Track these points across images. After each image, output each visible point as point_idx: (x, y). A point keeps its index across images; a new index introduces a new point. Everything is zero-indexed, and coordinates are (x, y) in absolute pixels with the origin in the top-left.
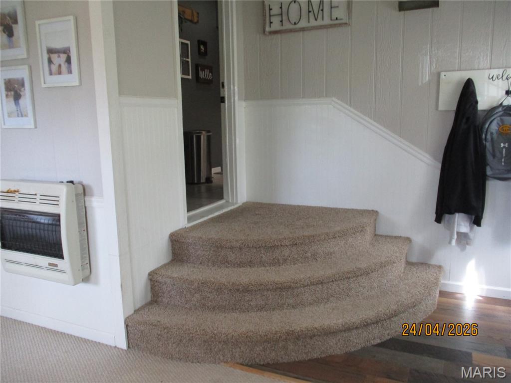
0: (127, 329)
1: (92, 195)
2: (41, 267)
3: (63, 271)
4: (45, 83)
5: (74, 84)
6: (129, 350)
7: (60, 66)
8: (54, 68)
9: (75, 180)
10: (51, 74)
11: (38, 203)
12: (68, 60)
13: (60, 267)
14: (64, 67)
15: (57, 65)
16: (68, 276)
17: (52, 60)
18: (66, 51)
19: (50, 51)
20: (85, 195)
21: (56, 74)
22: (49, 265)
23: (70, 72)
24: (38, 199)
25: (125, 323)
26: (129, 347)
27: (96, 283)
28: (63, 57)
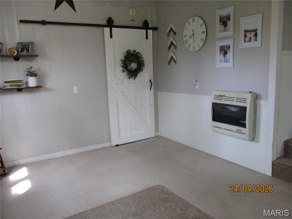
0: (273, 166)
1: (260, 99)
2: (232, 131)
3: (244, 134)
4: (241, 46)
5: (258, 46)
6: (273, 177)
7: (251, 38)
8: (247, 39)
9: (253, 92)
10: (245, 42)
11: (234, 101)
12: (256, 35)
13: (243, 132)
14: (253, 39)
15: (249, 38)
16: (247, 136)
17: (247, 35)
18: (255, 31)
19: (246, 31)
20: (257, 99)
21: (248, 42)
22: (237, 130)
23: (256, 40)
24: (235, 100)
25: (272, 163)
26: (272, 176)
27: (258, 142)
28: (253, 33)
